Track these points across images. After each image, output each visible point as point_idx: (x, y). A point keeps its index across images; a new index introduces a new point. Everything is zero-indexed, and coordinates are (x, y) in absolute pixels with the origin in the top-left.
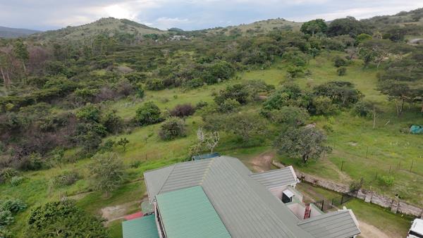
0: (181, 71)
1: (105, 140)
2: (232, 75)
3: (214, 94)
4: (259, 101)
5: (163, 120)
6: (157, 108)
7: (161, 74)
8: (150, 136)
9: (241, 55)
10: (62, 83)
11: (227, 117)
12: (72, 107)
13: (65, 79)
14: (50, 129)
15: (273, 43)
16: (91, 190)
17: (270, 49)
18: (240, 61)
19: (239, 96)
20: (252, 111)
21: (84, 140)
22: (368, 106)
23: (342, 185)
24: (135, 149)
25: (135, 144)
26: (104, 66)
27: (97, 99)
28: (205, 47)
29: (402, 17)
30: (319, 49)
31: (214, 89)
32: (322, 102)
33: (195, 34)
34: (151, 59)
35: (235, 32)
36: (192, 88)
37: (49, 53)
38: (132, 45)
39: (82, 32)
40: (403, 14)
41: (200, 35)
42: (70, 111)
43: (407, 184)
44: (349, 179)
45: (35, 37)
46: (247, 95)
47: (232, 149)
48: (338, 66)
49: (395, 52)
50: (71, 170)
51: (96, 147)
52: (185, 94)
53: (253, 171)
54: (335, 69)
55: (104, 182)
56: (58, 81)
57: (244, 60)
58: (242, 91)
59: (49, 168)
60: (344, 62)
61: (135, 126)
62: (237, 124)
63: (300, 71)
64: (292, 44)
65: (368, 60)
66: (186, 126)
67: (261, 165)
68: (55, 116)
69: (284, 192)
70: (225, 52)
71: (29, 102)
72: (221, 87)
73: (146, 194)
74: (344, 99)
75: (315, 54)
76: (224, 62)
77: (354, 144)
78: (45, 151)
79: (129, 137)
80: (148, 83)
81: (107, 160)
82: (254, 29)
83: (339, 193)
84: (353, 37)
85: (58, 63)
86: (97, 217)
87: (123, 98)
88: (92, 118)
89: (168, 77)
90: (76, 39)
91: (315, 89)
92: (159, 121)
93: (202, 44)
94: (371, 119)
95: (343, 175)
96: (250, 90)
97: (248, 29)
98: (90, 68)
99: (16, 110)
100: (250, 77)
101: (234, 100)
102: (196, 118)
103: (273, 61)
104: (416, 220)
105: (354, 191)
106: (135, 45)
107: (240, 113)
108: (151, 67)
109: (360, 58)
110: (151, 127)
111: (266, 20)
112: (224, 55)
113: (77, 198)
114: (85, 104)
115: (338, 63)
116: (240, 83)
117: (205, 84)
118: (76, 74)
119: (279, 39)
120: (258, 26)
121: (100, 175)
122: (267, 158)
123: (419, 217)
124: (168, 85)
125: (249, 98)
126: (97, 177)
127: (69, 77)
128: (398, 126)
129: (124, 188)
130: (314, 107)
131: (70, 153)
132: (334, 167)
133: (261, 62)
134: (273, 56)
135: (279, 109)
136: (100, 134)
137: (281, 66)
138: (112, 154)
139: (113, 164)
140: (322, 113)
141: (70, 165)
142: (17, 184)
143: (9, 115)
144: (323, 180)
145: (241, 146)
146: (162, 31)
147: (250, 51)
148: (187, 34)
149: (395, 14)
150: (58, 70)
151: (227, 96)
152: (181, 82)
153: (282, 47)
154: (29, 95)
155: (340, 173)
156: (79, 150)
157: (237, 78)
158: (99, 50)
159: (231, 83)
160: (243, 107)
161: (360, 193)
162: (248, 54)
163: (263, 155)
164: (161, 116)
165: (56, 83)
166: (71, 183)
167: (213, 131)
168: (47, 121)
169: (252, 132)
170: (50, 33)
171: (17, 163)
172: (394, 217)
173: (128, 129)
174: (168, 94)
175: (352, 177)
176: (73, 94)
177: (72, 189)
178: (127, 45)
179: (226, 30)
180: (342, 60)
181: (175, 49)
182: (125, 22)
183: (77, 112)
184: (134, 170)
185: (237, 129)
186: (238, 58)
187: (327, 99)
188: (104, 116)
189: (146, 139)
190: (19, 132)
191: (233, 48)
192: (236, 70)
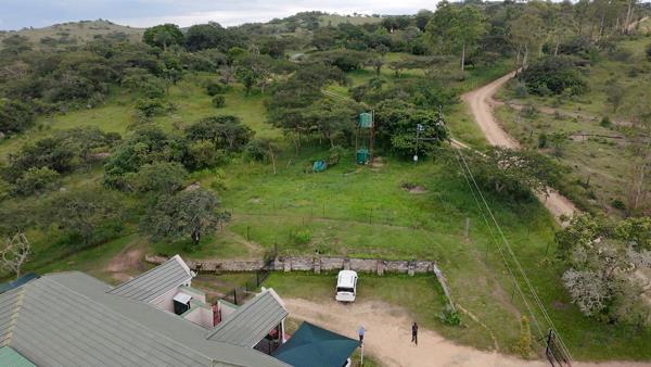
2: (29, 123)
4: (96, 163)
9: (38, 85)
11: (38, 201)
15: (100, 61)
17: (96, 72)
18: (40, 97)
19: (54, 159)
20: (87, 183)
22: (262, 145)
23: (253, 260)
29: (277, 26)
30: (179, 70)
32: (202, 150)
35: (16, 43)
40: (276, 21)
43: (324, 234)
44: (261, 249)
46: (70, 155)
47: (62, 258)
48: (212, 94)
49: (278, 71)
53: (113, 283)
54: (209, 100)
57: (47, 94)
58: (58, 149)
60: (220, 89)
62: (61, 211)
63: (157, 105)
64: (135, 63)
65: (249, 83)
69: (176, 299)
70: (2, 81)
72: (8, 149)
74: (231, 140)
75: (176, 79)
76: (3, 100)
77: (257, 201)
82: (58, 38)
83: (253, 272)
84: (223, 52)
91: (186, 131)
94: (269, 162)
95: (252, 247)
96: (75, 145)
97: (43, 36)
100: (68, 124)
101: (45, 168)
103: (107, 93)
104: (341, 273)
105: (269, 262)
107: (63, 189)
109: (239, 82)
111: (77, 21)
115: (212, 90)
116: (50, 136)
119: (109, 55)
120: (63, 32)
122: (134, 255)
123: (343, 269)
125: (76, 160)
128: (300, 166)
130: (193, 158)
132: (238, 238)
133: (84, 96)
134: (104, 84)
135: (136, 171)
137: (124, 100)
140: (205, 166)
144: (228, 261)
145: (79, 247)
147: (57, 77)
149: (268, 21)
151: (26, 165)
153: (117, 68)
155: (248, 244)
157: (40, 127)
159: (31, 139)
160: (68, 178)
161: (277, 262)
162: (53, 82)
163: (125, 253)
167: (10, 235)
169: (97, 217)
172: (319, 278)
175: (264, 244)
180: (216, 86)
185: (64, 220)
186: (36, 91)
187: (208, 143)
191: (19, 73)
192: (36, 113)
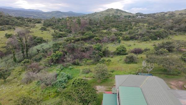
0: (139, 33)
1: (102, 59)
2: (166, 36)
3: (154, 45)
4: (181, 51)
5: (127, 54)
6: (125, 48)
7: (129, 33)
8: (120, 60)
9: (173, 26)
10: (90, 34)
11: (160, 57)
12: (92, 44)
13: (92, 32)
14: (84, 51)
16: (94, 78)
18: (172, 30)
19: (169, 47)
20: (175, 56)
21: (94, 57)
24: (113, 64)
25: (113, 62)
26: (106, 29)
27: (102, 41)
28: (153, 22)
31: (155, 43)
33: (149, 15)
34: (126, 27)
35: (172, 15)
36: (143, 41)
37: (87, 22)
38: (118, 20)
39: (100, 14)
41: (151, 16)
42: (91, 45)
45: (84, 16)
46: (174, 47)
47: (160, 74)
50: (88, 68)
51: (98, 61)
52: (139, 44)
53: (171, 87)
55: (99, 76)
56: (89, 33)
57: (174, 29)
58: (171, 45)
59: (81, 65)
61: (115, 55)
62: (165, 62)
66: (137, 58)
67: (177, 86)
68: (86, 46)
70: (164, 25)
71: (78, 40)
72: (159, 42)
73: (114, 84)
76: (162, 30)
78: (81, 59)
79: (111, 59)
80: (123, 37)
81: (101, 67)
85: (90, 26)
86: (95, 89)
87: (112, 42)
88: (99, 49)
89: (132, 35)
90: (97, 17)
92: (125, 54)
93: (152, 20)
96: (176, 45)
97: (180, 13)
98: (101, 29)
99: (74, 42)
101: (166, 49)
102: (143, 56)
106: (120, 20)
107: (168, 56)
108: (125, 30)
110: (121, 56)
112: (163, 26)
113: (88, 79)
114: (97, 43)
116: (170, 41)
117: (150, 40)
118: (95, 31)
121: (98, 72)
122: (181, 83)
124: (132, 38)
125: (175, 49)
126: (97, 73)
127: (93, 32)
129: (106, 80)
131: (89, 61)
136: (100, 56)
138: (104, 65)
139: (103, 69)
141: (88, 66)
142: (71, 69)
143: (72, 44)
145: (165, 73)
146: (133, 14)
147: (179, 25)
148: (145, 15)
150: (89, 29)
151: (161, 47)
152: (138, 38)
154: (79, 37)
156: (92, 61)
157: (169, 38)
158: (105, 22)
159: (165, 41)
160: (171, 54)
162: (177, 26)
163: (178, 81)
164: (127, 52)
165: (88, 34)
166: (87, 73)
167: (151, 63)
168: (83, 48)
169: (174, 67)
170: (89, 15)
171: (72, 62)
173: (112, 56)
174: (131, 43)
176: (93, 39)
177: (87, 75)
178: (116, 20)
179: (166, 13)
181: (138, 23)
182: (118, 10)
183: (94, 46)
184: (111, 73)
185: (165, 64)
186: (171, 28)
188: (103, 49)
189: (118, 61)
190: (74, 51)
191: (169, 23)
192: (169, 34)
